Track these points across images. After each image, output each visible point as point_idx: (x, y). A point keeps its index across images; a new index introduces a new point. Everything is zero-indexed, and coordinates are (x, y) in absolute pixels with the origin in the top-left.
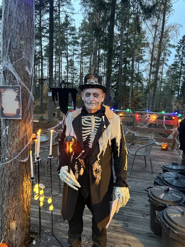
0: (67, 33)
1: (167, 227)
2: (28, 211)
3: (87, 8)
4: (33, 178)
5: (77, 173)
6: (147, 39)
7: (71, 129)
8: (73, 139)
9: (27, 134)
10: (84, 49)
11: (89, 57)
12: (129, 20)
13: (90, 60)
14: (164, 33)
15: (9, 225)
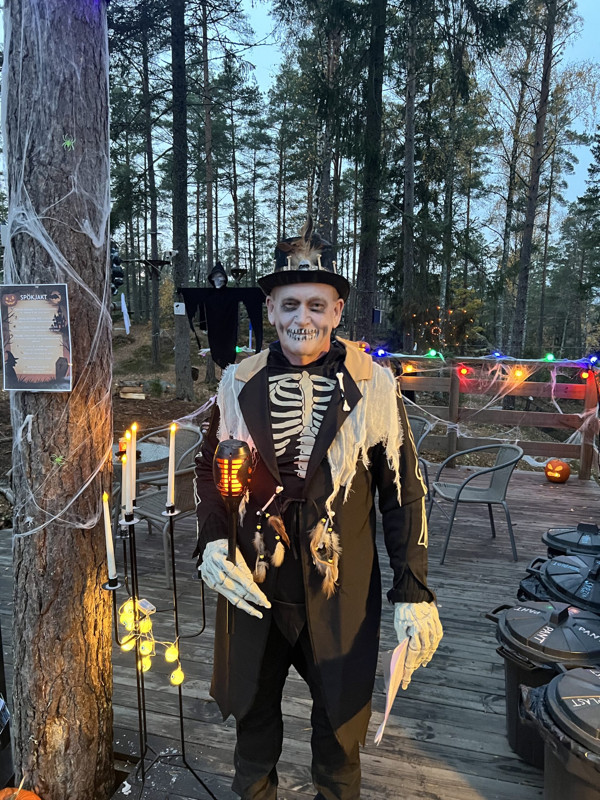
0: (232, 110)
1: (559, 738)
2: (104, 686)
3: (295, 27)
4: (113, 583)
5: (260, 560)
6: (496, 118)
7: (236, 420)
8: (242, 451)
9: (94, 439)
10: (289, 160)
11: (306, 185)
12: (432, 59)
13: (306, 194)
14: (552, 95)
15: (42, 732)
